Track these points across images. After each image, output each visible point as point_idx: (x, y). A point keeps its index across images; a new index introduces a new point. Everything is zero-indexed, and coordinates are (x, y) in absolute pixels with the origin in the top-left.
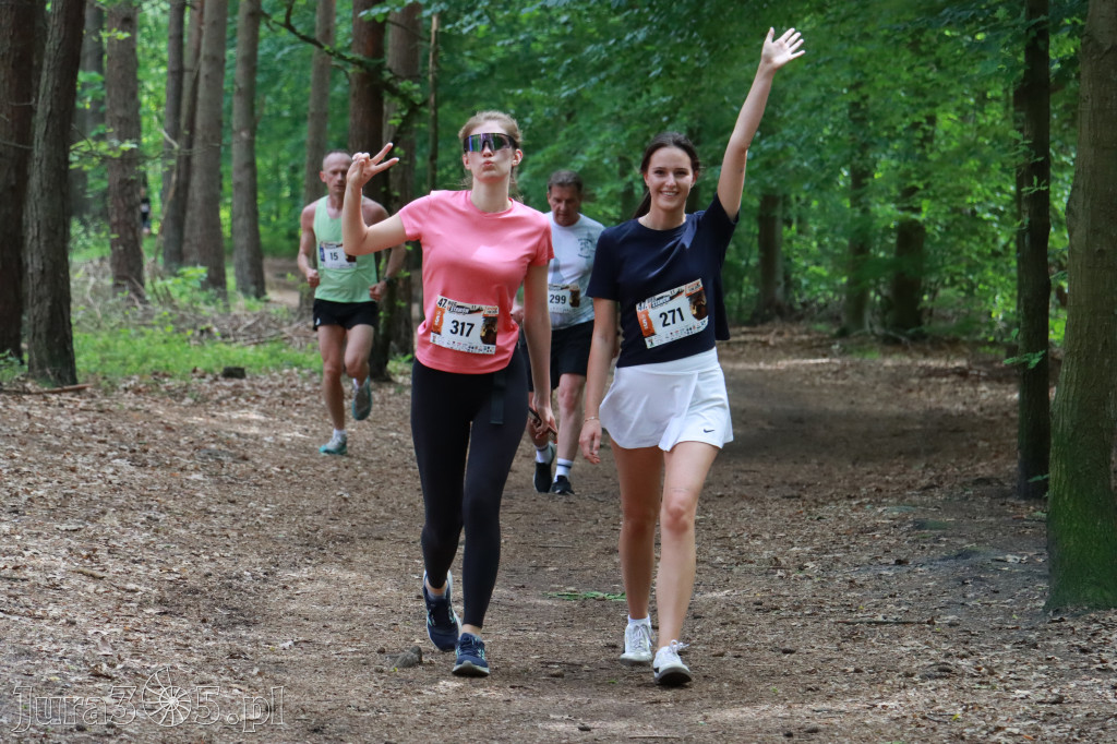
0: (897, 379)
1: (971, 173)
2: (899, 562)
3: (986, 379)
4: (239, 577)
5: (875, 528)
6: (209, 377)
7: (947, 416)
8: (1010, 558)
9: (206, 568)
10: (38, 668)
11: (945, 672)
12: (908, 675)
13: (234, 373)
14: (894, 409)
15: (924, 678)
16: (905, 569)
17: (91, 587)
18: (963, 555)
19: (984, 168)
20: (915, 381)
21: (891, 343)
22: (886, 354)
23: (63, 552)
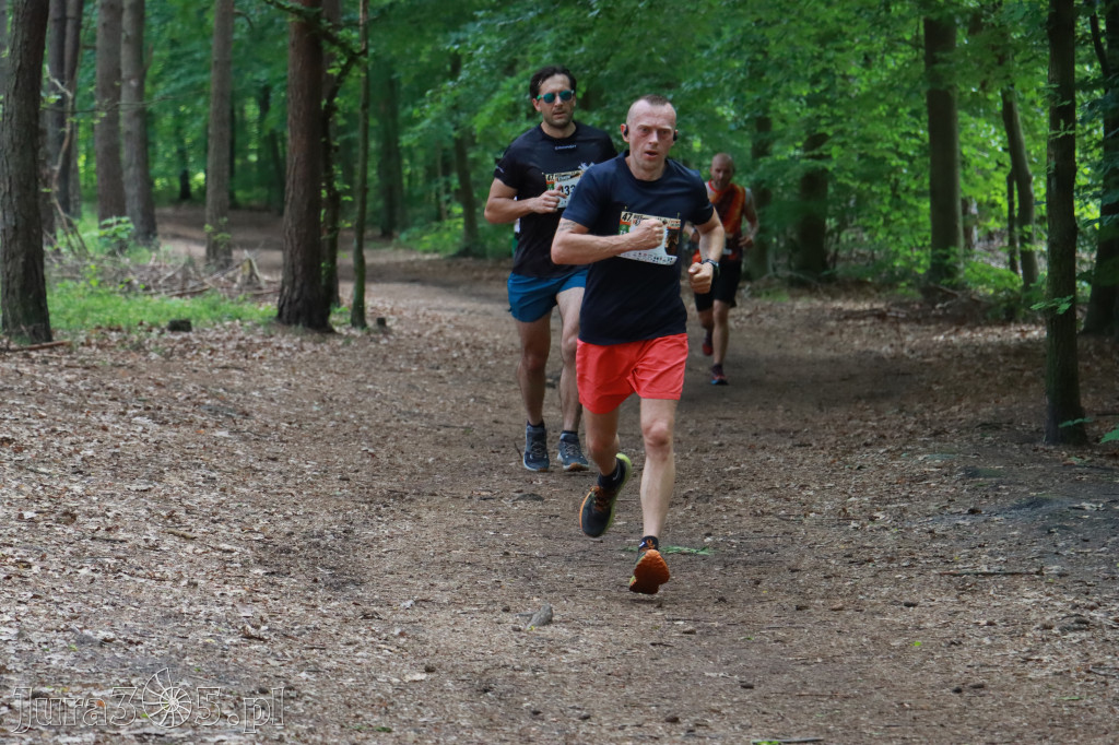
0: (814, 323)
1: (880, 118)
2: (972, 512)
3: (906, 321)
4: (321, 535)
5: (925, 476)
6: (156, 332)
7: (880, 359)
8: (1087, 505)
9: (286, 527)
10: (190, 630)
11: (1083, 625)
12: (1047, 627)
13: (180, 326)
14: (823, 352)
15: (1064, 630)
16: (980, 519)
17: (190, 548)
18: (1035, 503)
19: (893, 113)
20: (833, 324)
21: (799, 285)
22: (794, 297)
23: (143, 512)
